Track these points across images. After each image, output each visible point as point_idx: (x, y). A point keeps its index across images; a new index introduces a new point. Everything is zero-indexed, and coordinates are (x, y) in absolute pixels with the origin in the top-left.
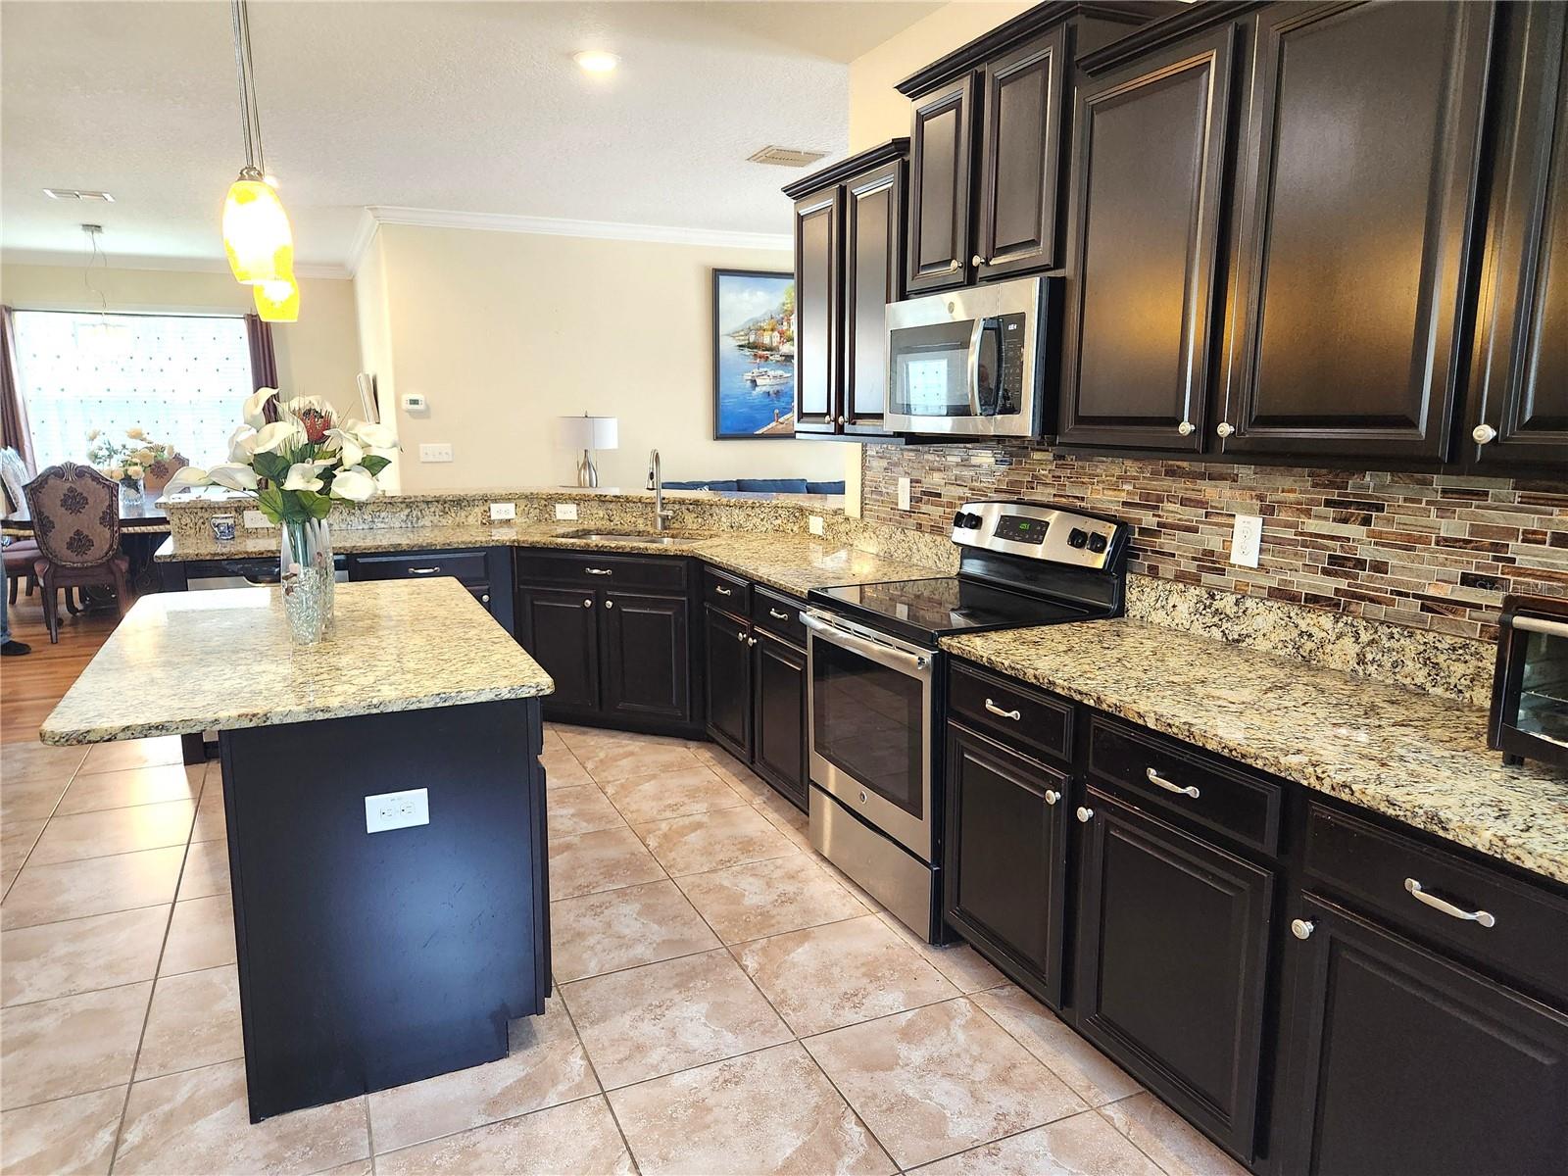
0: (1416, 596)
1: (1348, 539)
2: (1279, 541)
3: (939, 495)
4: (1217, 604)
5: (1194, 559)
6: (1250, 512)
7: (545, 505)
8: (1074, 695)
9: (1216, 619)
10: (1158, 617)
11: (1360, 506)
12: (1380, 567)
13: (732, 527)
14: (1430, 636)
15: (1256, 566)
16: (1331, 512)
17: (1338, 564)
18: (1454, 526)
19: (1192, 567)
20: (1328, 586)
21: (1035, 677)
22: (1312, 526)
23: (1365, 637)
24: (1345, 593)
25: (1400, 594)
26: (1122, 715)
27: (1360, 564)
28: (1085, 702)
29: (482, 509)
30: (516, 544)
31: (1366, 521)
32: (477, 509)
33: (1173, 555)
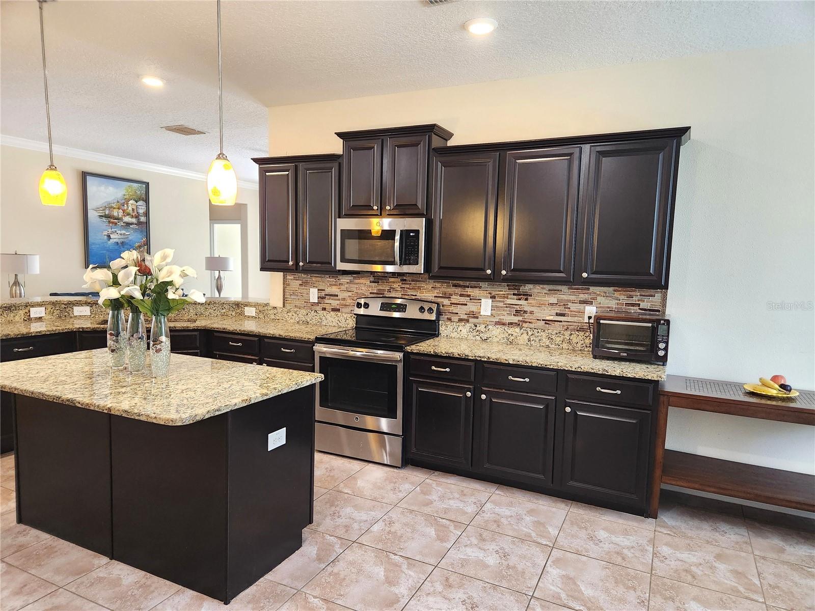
0: (543, 320)
1: (521, 305)
2: (497, 307)
3: (337, 296)
4: (477, 328)
5: (466, 314)
6: (487, 297)
7: (65, 308)
8: (477, 358)
9: (478, 333)
10: (454, 335)
11: (524, 295)
12: (532, 313)
14: (550, 331)
15: (490, 315)
16: (515, 297)
17: (518, 312)
18: (553, 300)
19: (465, 317)
20: (515, 319)
21: (459, 355)
22: (509, 301)
23: (530, 333)
24: (521, 321)
25: (538, 320)
26: (499, 361)
27: (525, 312)
28: (483, 359)
29: (24, 311)
30: (81, 330)
31: (526, 299)
32: (21, 312)
33: (458, 313)
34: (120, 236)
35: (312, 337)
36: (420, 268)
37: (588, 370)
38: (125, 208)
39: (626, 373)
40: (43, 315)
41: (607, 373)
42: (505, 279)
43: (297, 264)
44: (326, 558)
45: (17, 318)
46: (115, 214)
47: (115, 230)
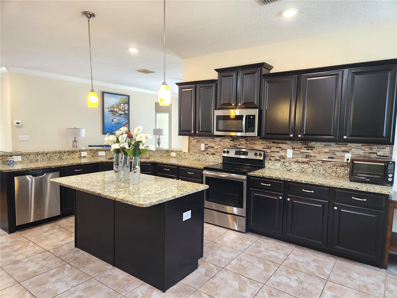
0: (321, 161)
1: (309, 153)
2: (296, 153)
3: (214, 147)
4: (285, 164)
5: (279, 157)
6: (290, 149)
7: (95, 152)
8: (285, 180)
9: (285, 167)
10: (273, 167)
11: (310, 147)
12: (314, 157)
13: (150, 156)
14: (325, 166)
15: (292, 157)
16: (306, 148)
17: (307, 156)
18: (327, 150)
19: (279, 158)
20: (306, 160)
21: (275, 178)
22: (302, 151)
23: (314, 167)
24: (309, 161)
25: (318, 160)
27: (311, 156)
28: (288, 180)
29: (79, 153)
30: (102, 162)
31: (312, 150)
32: (77, 154)
33: (274, 157)
34: (117, 120)
35: (202, 167)
36: (255, 134)
37: (347, 188)
38: (120, 107)
39: (370, 190)
40: (86, 155)
41: (358, 190)
42: (300, 139)
43: (195, 132)
44: (209, 275)
45: (76, 157)
46: (115, 110)
47: (115, 117)
